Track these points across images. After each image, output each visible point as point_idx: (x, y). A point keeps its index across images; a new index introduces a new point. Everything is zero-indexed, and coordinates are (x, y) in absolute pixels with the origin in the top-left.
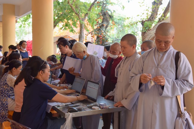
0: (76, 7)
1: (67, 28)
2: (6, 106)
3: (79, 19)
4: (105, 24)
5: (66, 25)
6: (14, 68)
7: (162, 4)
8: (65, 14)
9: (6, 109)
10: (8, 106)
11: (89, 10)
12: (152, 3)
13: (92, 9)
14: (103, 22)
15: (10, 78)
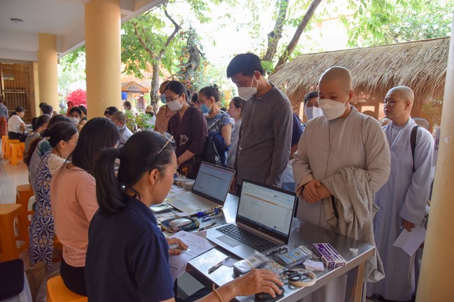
0: (147, 41)
1: (132, 71)
2: (50, 225)
3: (152, 57)
4: (194, 65)
5: (131, 68)
6: (62, 141)
7: (281, 37)
8: (129, 51)
9: (49, 232)
10: (53, 225)
11: (167, 44)
12: (268, 35)
13: (170, 44)
14: (189, 62)
15: (56, 161)
